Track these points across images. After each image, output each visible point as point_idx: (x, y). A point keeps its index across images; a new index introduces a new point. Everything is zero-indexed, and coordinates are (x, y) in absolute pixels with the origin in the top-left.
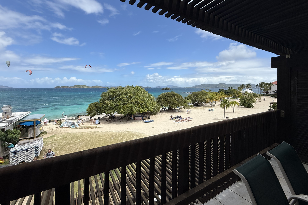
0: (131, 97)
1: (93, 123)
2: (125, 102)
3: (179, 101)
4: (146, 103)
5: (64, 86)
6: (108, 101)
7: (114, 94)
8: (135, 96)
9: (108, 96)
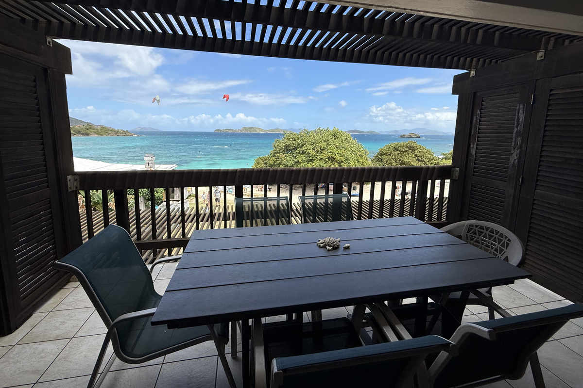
0: (321, 149)
1: (260, 190)
2: (311, 158)
3: (423, 161)
4: (349, 160)
5: (227, 129)
6: (283, 154)
7: (294, 142)
8: (328, 148)
9: (283, 145)
